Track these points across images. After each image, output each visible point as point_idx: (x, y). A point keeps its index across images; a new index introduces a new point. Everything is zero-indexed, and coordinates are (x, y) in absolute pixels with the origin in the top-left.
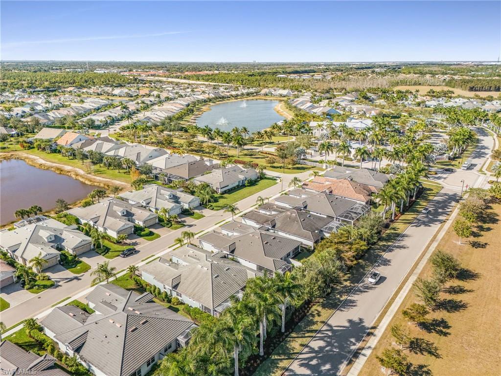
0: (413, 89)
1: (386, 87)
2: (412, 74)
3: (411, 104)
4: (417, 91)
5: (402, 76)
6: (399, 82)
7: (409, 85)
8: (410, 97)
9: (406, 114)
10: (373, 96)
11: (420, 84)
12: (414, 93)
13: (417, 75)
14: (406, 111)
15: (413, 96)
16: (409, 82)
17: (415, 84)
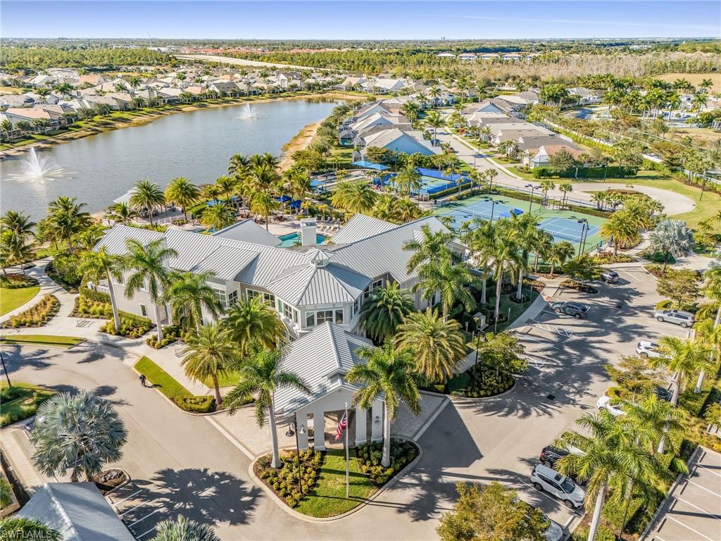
0: (696, 80)
1: (637, 75)
2: (698, 52)
3: (686, 120)
4: (707, 84)
5: (675, 56)
6: (669, 64)
7: (690, 72)
8: (684, 100)
9: (657, 161)
10: (588, 95)
11: (714, 69)
12: (698, 89)
13: (709, 54)
14: (660, 149)
15: (693, 97)
16: (690, 66)
17: (703, 70)
